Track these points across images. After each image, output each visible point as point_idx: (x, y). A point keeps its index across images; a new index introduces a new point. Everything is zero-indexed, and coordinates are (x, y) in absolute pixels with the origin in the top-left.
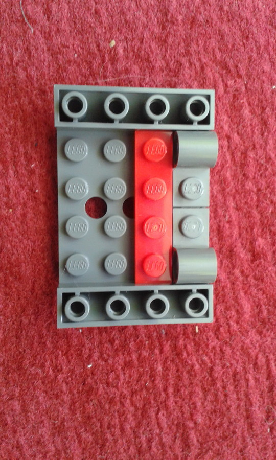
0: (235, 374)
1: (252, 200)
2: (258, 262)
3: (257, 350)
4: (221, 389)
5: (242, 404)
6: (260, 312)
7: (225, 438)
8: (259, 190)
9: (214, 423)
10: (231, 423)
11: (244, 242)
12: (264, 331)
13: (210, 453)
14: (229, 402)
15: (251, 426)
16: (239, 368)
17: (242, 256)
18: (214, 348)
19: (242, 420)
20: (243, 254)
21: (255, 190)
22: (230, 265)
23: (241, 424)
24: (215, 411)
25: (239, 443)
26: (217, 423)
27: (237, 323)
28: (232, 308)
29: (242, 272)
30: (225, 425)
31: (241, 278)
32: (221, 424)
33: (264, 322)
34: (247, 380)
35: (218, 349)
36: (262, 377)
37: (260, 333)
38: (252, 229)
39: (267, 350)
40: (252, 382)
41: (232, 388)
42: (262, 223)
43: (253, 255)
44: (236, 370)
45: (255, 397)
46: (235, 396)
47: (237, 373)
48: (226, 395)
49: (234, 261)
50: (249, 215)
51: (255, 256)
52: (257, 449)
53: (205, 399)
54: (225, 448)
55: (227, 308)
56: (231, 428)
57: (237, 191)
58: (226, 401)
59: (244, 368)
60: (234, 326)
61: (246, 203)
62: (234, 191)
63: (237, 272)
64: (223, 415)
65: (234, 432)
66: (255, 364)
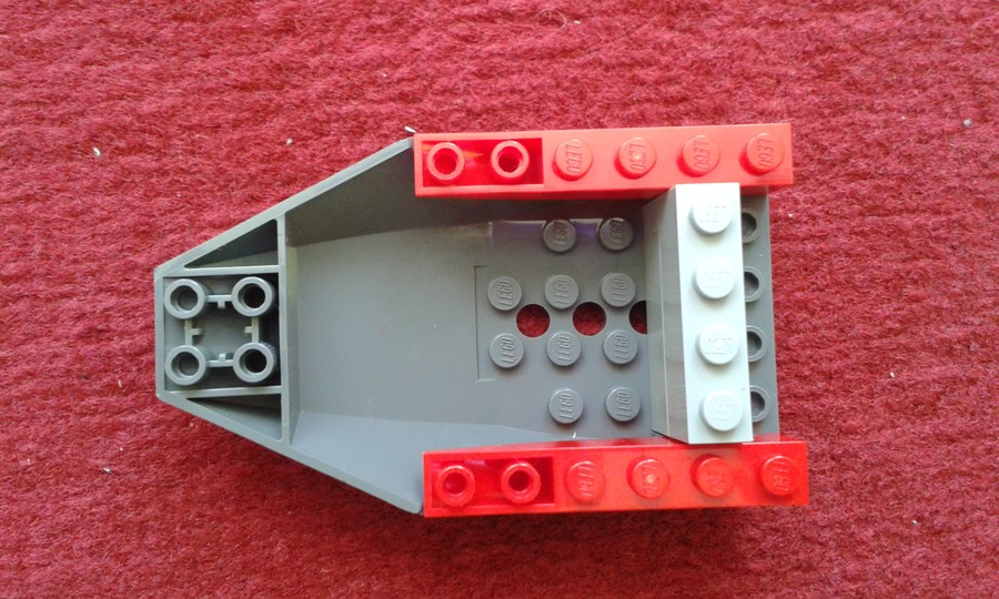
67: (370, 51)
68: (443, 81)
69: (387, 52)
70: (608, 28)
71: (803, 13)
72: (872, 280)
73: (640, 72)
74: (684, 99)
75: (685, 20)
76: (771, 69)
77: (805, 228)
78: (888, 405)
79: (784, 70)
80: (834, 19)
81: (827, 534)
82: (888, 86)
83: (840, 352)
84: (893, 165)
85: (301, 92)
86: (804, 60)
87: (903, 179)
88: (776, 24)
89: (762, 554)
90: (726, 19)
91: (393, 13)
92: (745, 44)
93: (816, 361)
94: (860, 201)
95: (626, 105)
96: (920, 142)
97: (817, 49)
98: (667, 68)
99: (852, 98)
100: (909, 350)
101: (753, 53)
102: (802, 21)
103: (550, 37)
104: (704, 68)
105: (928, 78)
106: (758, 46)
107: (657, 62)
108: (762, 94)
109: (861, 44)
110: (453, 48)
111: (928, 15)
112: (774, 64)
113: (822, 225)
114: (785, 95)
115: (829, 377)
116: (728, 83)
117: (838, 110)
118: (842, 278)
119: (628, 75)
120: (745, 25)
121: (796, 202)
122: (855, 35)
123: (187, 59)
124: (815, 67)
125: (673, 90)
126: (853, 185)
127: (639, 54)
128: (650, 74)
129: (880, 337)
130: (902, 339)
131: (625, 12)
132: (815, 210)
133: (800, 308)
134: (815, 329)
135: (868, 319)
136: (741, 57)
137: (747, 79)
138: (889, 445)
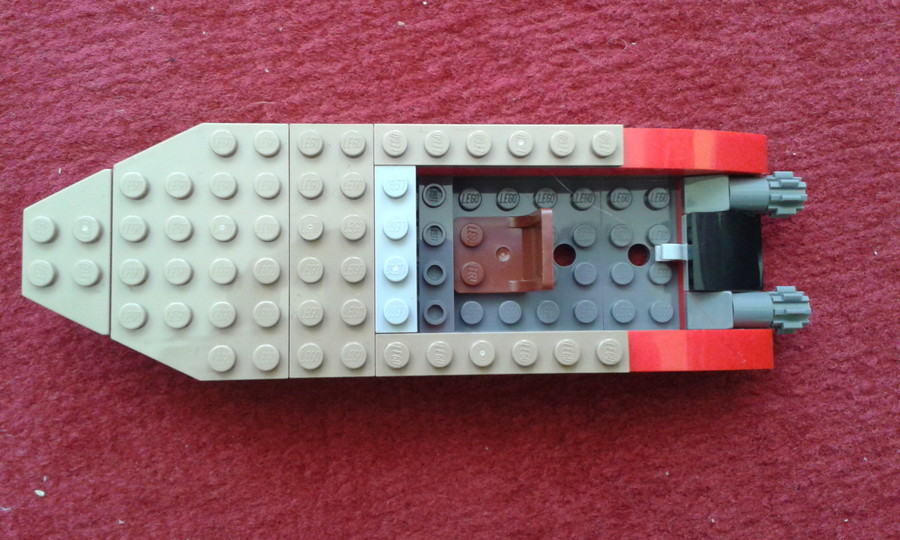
0: (574, 87)
1: (388, 85)
2: (453, 72)
3: (548, 65)
4: (590, 101)
5: (605, 76)
6: (505, 66)
7: (643, 92)
8: (377, 79)
9: (627, 106)
10: (626, 87)
11: (434, 89)
12: (526, 59)
13: (660, 106)
14: (603, 91)
15: (628, 65)
16: (567, 83)
17: (448, 90)
18: (548, 111)
19: (623, 75)
20: (446, 89)
21: (377, 82)
22: (459, 102)
23: (628, 75)
24: (614, 106)
25: (648, 76)
26: (626, 102)
27: (519, 90)
28: (504, 97)
29: (466, 88)
30: (629, 92)
31: (473, 89)
32: (628, 97)
33: (517, 61)
34: (579, 73)
35: (549, 107)
36: (575, 58)
37: (529, 63)
38: (420, 81)
39: (547, 53)
40: (582, 68)
41: (589, 90)
42: (411, 71)
43: (447, 77)
44: (569, 87)
45: (598, 63)
46: (597, 85)
47: (573, 85)
48: (597, 95)
49: (455, 98)
50: (404, 87)
51: (447, 75)
52: (656, 54)
53: (602, 117)
54: (655, 91)
55: (505, 102)
56: (632, 86)
57: (379, 102)
58: (603, 94)
59: (567, 77)
60: (523, 92)
61: (392, 91)
62: (380, 105)
63: (465, 94)
64: (617, 97)
65: (637, 81)
66: (562, 65)
67: (501, 82)
68: (551, 95)
69: (513, 81)
70: (656, 45)
71: (785, 18)
72: (855, 191)
73: (681, 71)
74: (712, 85)
75: (706, 33)
76: (769, 58)
77: (805, 161)
78: (876, 275)
79: (777, 57)
80: (806, 19)
81: (845, 366)
82: (848, 59)
83: (838, 242)
84: (859, 112)
85: (460, 115)
86: (789, 49)
87: (866, 120)
88: (768, 27)
89: (802, 382)
90: (734, 28)
91: (513, 56)
92: (749, 43)
93: (824, 250)
94: (840, 139)
95: (674, 94)
96: (875, 94)
97: (797, 41)
98: (698, 65)
99: (825, 70)
100: (884, 235)
101: (755, 48)
102: (784, 23)
103: (617, 56)
104: (724, 63)
105: (875, 51)
106: (757, 44)
107: (691, 63)
108: (765, 75)
109: (827, 33)
110: (554, 73)
111: (869, 8)
112: (770, 54)
113: (816, 158)
114: (780, 74)
115: (833, 259)
116: (740, 70)
117: (817, 79)
118: (834, 191)
119: (673, 74)
120: (747, 31)
121: (797, 144)
122: (821, 28)
123: (387, 104)
124: (798, 53)
125: (704, 80)
126: (833, 129)
127: (678, 59)
128: (688, 71)
129: (864, 229)
130: (879, 229)
131: (665, 32)
132: (811, 149)
133: (809, 216)
134: (821, 228)
135: (853, 218)
136: (748, 52)
137: (754, 66)
138: (879, 301)
